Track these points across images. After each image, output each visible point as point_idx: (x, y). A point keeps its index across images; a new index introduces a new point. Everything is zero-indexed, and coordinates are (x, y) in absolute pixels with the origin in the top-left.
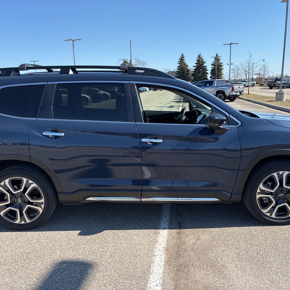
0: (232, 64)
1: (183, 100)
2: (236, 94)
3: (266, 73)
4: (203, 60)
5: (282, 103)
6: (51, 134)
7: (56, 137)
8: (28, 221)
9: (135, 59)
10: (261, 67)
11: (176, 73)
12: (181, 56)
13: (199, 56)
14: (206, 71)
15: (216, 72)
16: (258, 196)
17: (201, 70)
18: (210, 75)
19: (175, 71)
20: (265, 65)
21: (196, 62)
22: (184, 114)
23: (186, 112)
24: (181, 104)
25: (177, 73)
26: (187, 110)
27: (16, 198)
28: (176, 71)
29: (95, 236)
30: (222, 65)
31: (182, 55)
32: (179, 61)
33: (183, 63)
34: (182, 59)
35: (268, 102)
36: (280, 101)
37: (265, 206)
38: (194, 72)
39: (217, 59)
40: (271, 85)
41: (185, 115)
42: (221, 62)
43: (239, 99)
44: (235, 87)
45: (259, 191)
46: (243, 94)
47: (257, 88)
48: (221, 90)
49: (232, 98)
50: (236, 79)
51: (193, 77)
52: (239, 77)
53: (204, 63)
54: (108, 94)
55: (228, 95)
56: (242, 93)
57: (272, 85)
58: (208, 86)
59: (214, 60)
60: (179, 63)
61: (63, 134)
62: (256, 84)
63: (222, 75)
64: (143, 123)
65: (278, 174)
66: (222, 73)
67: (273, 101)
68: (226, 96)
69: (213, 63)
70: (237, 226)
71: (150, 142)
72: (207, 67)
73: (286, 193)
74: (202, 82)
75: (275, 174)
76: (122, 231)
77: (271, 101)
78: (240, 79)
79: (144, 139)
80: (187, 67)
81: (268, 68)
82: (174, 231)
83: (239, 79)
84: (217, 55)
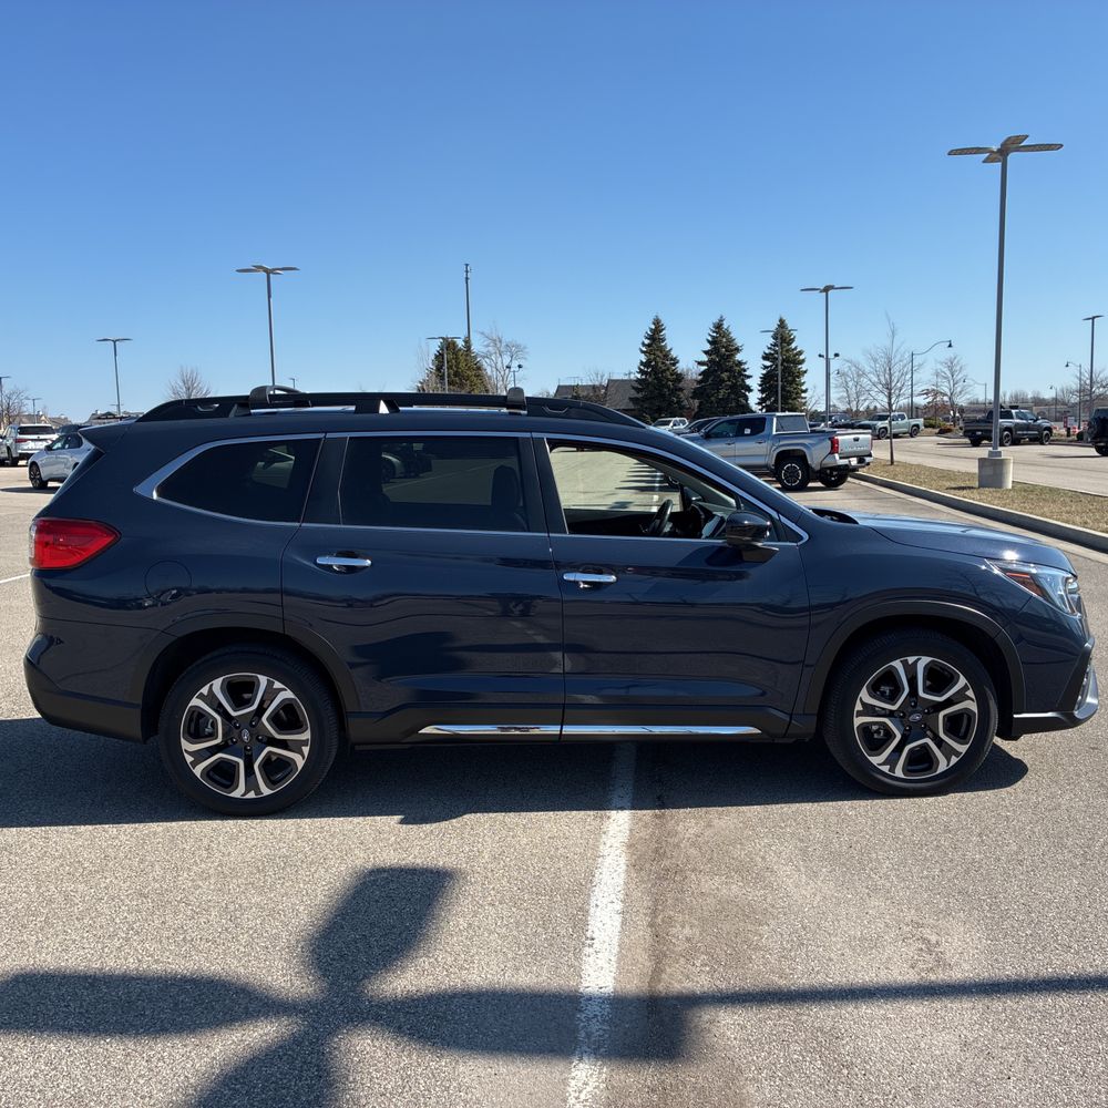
0: (837, 355)
1: (660, 482)
2: (845, 462)
3: (959, 389)
4: (731, 341)
5: (999, 495)
6: (337, 563)
7: (351, 569)
8: (266, 791)
9: (482, 333)
10: (939, 366)
11: (633, 388)
12: (653, 327)
13: (718, 327)
14: (743, 380)
15: (780, 383)
16: (858, 721)
17: (725, 375)
18: (760, 395)
19: (630, 380)
20: (955, 362)
21: (708, 347)
22: (667, 517)
23: (671, 513)
24: (656, 497)
25: (636, 385)
26: (676, 507)
27: (237, 728)
28: (632, 377)
29: (444, 824)
30: (802, 357)
31: (657, 322)
32: (643, 344)
33: (662, 349)
34: (655, 338)
35: (952, 491)
36: (991, 489)
37: (876, 746)
38: (699, 382)
39: (782, 336)
40: (974, 432)
41: (669, 520)
42: (796, 348)
43: (857, 481)
44: (839, 438)
45: (859, 707)
46: (868, 464)
47: (928, 442)
48: (794, 450)
49: (833, 478)
50: (854, 409)
51: (696, 403)
52: (865, 400)
53: (737, 350)
54: (394, 460)
55: (818, 468)
56: (868, 459)
57: (980, 433)
58: (747, 435)
59: (772, 341)
60: (644, 349)
61: (368, 562)
62: (926, 426)
63: (803, 395)
64: (568, 535)
65: (905, 663)
66: (804, 388)
67: (970, 488)
68: (813, 469)
69: (767, 351)
70: (808, 802)
71: (585, 582)
72: (745, 366)
73: (928, 713)
74: (729, 422)
75: (897, 664)
76: (512, 814)
77: (963, 488)
78: (872, 407)
79: (570, 574)
80: (674, 364)
81: (964, 373)
82: (647, 814)
83: (868, 407)
84: (782, 324)
